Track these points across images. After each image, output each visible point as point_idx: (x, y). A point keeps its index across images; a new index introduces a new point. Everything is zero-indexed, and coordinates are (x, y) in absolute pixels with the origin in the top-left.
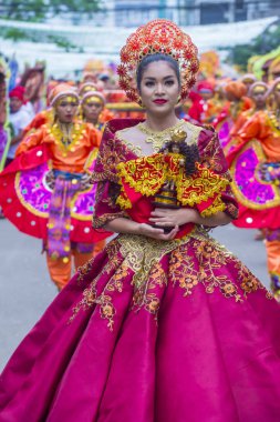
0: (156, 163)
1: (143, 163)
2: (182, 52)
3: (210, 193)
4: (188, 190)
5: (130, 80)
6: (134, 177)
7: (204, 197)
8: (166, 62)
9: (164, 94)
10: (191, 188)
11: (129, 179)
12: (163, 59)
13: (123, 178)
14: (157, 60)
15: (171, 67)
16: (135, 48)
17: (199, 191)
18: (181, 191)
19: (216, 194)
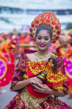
0: (42, 64)
1: (37, 63)
2: (54, 26)
3: (59, 80)
4: (51, 77)
5: (34, 34)
6: (33, 68)
7: (56, 82)
8: (46, 31)
9: (44, 43)
10: (52, 77)
11: (31, 68)
12: (46, 29)
13: (29, 67)
14: (43, 29)
15: (48, 33)
16: (37, 23)
17: (55, 79)
18: (48, 76)
19: (61, 82)
